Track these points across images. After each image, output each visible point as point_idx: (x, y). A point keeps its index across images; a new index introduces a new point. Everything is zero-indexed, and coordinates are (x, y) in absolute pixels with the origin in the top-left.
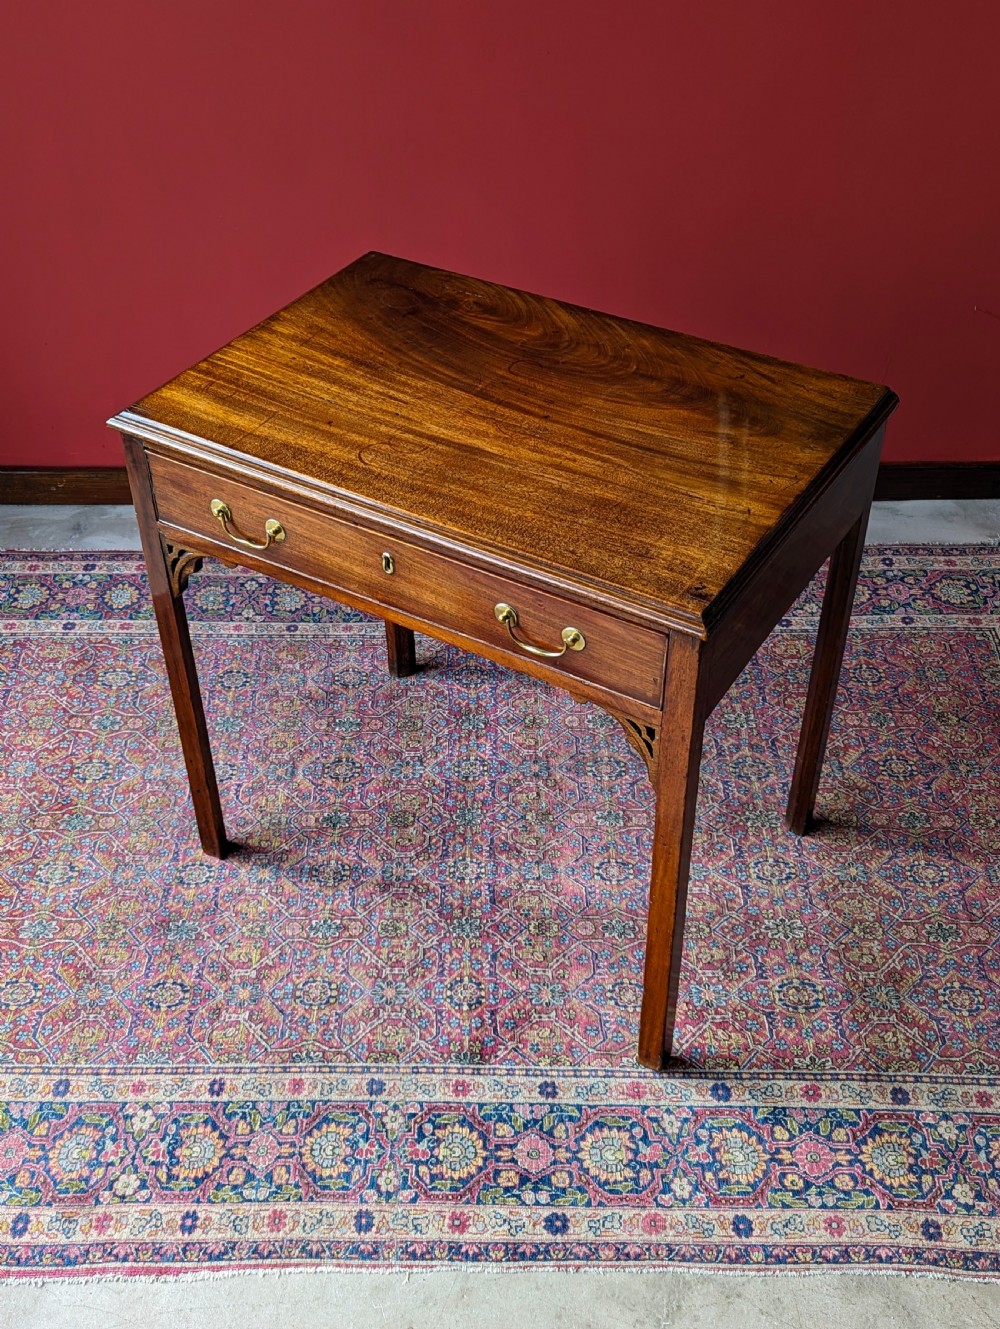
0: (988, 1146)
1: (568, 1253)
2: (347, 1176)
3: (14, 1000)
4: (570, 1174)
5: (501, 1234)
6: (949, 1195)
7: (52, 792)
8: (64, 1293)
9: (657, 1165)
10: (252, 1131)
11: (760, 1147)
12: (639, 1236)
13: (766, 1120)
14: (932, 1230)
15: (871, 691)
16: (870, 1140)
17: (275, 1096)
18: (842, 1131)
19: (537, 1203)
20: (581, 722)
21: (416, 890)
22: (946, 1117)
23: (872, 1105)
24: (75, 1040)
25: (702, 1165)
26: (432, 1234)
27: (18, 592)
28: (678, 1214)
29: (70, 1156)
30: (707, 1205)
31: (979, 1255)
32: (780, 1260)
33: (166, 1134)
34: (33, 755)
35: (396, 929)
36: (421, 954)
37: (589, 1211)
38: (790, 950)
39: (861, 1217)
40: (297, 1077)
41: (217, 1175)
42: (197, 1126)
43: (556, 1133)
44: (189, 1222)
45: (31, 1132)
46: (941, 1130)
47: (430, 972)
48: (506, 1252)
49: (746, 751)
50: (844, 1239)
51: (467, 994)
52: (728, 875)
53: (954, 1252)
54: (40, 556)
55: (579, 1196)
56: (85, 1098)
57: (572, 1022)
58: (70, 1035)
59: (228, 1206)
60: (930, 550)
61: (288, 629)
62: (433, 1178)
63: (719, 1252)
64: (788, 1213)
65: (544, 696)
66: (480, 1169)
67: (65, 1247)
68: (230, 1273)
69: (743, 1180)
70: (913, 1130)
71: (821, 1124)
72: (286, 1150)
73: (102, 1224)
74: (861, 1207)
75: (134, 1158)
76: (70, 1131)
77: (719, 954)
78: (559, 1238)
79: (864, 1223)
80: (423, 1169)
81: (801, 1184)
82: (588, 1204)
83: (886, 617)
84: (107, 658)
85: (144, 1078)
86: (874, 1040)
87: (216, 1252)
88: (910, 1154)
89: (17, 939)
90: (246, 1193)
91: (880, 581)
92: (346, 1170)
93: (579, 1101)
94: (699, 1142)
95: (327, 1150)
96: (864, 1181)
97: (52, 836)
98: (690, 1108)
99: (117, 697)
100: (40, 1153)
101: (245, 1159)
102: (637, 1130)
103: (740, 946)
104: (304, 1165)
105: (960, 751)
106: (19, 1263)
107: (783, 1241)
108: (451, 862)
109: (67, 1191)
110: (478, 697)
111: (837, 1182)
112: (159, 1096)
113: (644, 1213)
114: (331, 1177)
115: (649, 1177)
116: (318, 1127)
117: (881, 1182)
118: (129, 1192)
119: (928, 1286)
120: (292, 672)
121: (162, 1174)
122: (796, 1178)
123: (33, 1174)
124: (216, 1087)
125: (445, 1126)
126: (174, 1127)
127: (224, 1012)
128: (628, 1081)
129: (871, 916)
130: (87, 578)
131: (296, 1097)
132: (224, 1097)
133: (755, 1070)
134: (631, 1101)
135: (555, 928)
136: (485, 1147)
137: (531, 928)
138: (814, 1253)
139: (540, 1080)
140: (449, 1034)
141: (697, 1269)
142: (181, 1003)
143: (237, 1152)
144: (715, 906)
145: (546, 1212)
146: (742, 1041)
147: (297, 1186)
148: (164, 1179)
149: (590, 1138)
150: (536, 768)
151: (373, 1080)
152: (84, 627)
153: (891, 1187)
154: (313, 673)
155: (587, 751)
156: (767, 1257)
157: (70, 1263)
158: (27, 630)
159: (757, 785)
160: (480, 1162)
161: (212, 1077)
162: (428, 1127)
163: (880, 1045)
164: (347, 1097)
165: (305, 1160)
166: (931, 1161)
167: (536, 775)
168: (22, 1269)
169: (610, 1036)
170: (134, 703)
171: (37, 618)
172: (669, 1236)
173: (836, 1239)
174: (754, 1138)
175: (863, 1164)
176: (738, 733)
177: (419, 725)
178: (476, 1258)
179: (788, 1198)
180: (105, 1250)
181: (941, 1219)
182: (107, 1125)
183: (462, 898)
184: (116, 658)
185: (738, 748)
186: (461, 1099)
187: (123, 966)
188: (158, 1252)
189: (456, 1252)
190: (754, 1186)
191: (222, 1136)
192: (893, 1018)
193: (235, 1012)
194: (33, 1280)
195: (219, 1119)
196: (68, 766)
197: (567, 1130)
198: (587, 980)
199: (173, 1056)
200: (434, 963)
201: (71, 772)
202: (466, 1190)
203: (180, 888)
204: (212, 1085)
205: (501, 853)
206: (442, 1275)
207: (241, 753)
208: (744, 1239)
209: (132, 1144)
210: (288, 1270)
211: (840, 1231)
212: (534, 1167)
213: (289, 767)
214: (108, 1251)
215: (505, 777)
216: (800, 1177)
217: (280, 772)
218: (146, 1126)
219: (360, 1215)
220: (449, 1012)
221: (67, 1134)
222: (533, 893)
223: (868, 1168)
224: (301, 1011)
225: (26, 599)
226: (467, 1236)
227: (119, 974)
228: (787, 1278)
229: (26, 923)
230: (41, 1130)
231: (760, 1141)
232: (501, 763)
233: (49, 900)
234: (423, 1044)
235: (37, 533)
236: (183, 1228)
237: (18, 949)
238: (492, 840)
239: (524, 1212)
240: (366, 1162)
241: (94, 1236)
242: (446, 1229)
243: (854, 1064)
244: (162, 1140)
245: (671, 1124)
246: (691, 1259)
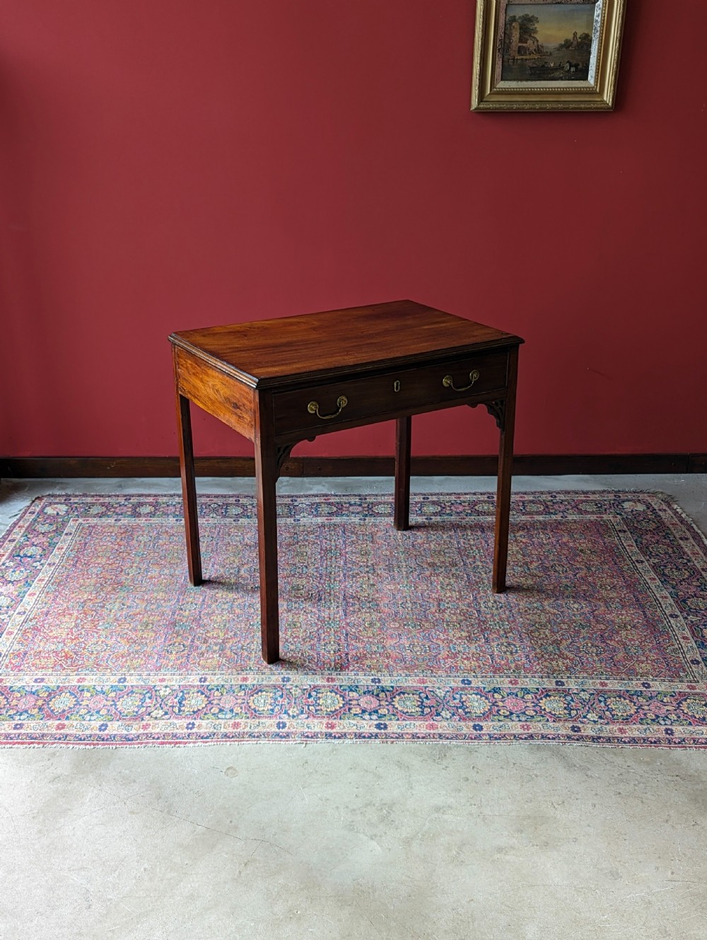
0: (605, 700)
1: (387, 736)
2: (272, 710)
3: (96, 650)
4: (388, 710)
5: (354, 729)
6: (585, 717)
7: (112, 579)
8: (127, 751)
9: (433, 707)
10: (222, 695)
11: (487, 701)
12: (424, 731)
13: (490, 692)
14: (576, 729)
15: (545, 542)
16: (544, 699)
17: (233, 683)
18: (530, 696)
19: (371, 719)
20: (391, 553)
21: (305, 611)
22: (583, 690)
23: (545, 686)
24: (129, 663)
25: (457, 707)
26: (317, 729)
27: (90, 508)
28: (445, 723)
29: (128, 705)
30: (459, 721)
31: (600, 738)
32: (496, 739)
33: (177, 696)
34: (101, 566)
35: (295, 625)
36: (308, 634)
37: (398, 722)
38: (502, 632)
39: (540, 725)
40: (245, 676)
41: (205, 710)
42: (193, 693)
43: (380, 695)
44: (190, 726)
45: (107, 696)
46: (580, 695)
47: (313, 640)
48: (356, 735)
49: (479, 563)
50: (530, 731)
51: (333, 648)
52: (469, 607)
53: (587, 736)
54: (100, 496)
55: (393, 717)
56: (135, 684)
57: (388, 658)
58: (126, 661)
59: (210, 720)
60: (576, 493)
61: (234, 521)
62: (316, 711)
63: (466, 736)
64: (501, 723)
65: (371, 544)
66: (341, 708)
67: (127, 735)
68: (213, 743)
69: (478, 712)
70: (565, 696)
71: (519, 694)
72: (240, 701)
73: (145, 727)
74: (540, 721)
75: (161, 705)
76: (128, 695)
77: (464, 634)
78: (383, 731)
79: (540, 726)
80: (311, 708)
81: (508, 713)
82: (398, 720)
83: (552, 516)
84: (138, 531)
85: (165, 677)
86: (546, 664)
87: (205, 736)
88: (565, 703)
89: (96, 628)
90: (219, 716)
91: (549, 503)
92: (272, 708)
93: (392, 685)
94: (455, 699)
95: (262, 702)
96: (541, 712)
97: (112, 594)
98: (451, 687)
99: (145, 545)
100: (113, 703)
101: (219, 705)
102: (422, 695)
103: (476, 631)
104: (250, 707)
105: (592, 563)
106: (103, 740)
107: (499, 732)
108: (323, 602)
109: (127, 716)
110: (336, 545)
111: (527, 713)
112: (173, 683)
113: (427, 723)
114: (264, 710)
115: (429, 710)
116: (257, 693)
117: (550, 712)
118: (158, 716)
119: (574, 748)
120: (237, 536)
121: (176, 710)
122: (505, 711)
123: (109, 711)
124: (203, 680)
125: (323, 693)
126: (181, 694)
127: (205, 654)
128: (418, 678)
129: (544, 621)
130: (126, 503)
131: (244, 683)
132: (207, 683)
133: (484, 674)
134: (419, 685)
135: (379, 625)
136: (343, 700)
137: (366, 625)
138: (515, 737)
139: (372, 677)
140: (324, 662)
141: (454, 742)
142: (183, 651)
143: (215, 702)
144: (463, 618)
145: (376, 722)
146: (477, 664)
147: (246, 713)
148: (177, 711)
149: (398, 697)
150: (368, 569)
151: (284, 677)
152: (125, 521)
153: (555, 715)
154: (249, 535)
155: (394, 563)
156: (490, 738)
157: (130, 740)
158: (95, 522)
159: (485, 575)
160: (341, 705)
161: (201, 677)
162: (314, 694)
163: (549, 665)
164: (272, 683)
165: (250, 705)
166: (576, 706)
167: (368, 572)
168: (105, 742)
169: (408, 662)
170: (154, 547)
171: (100, 517)
172: (440, 731)
173: (526, 731)
174: (484, 698)
175: (541, 707)
176: (474, 557)
177: (305, 554)
178: (339, 738)
179: (502, 718)
180: (147, 736)
181: (580, 725)
182: (146, 693)
183: (329, 614)
184: (143, 531)
185: (474, 562)
186: (330, 683)
187: (152, 638)
188: (175, 736)
189: (328, 736)
190: (484, 714)
191: (206, 696)
192: (556, 656)
193: (212, 654)
194: (111, 747)
195: (205, 691)
196: (120, 569)
197: (386, 695)
198: (396, 643)
199: (179, 669)
200: (315, 637)
201: (121, 571)
202: (335, 714)
203: (181, 612)
204: (201, 679)
205: (349, 598)
206: (322, 745)
207: (211, 565)
208: (479, 732)
209: (159, 700)
210: (242, 743)
211: (528, 728)
212: (368, 707)
213: (237, 569)
214: (148, 736)
215: (351, 573)
216: (507, 711)
217: (231, 571)
218: (167, 693)
219: (279, 723)
220: (324, 654)
221: (125, 696)
222: (366, 612)
223: (543, 708)
224: (246, 653)
225: (94, 511)
226: (335, 730)
227: (150, 641)
228: (501, 746)
229: (101, 624)
230: (113, 694)
231: (487, 698)
232: (349, 568)
233: (112, 616)
234: (310, 665)
235: (99, 488)
236: (187, 728)
237: (97, 633)
238: (345, 595)
239: (364, 722)
240: (282, 705)
241: (141, 731)
242: (324, 728)
243: (536, 672)
244: (175, 698)
245: (440, 693)
246: (452, 738)
